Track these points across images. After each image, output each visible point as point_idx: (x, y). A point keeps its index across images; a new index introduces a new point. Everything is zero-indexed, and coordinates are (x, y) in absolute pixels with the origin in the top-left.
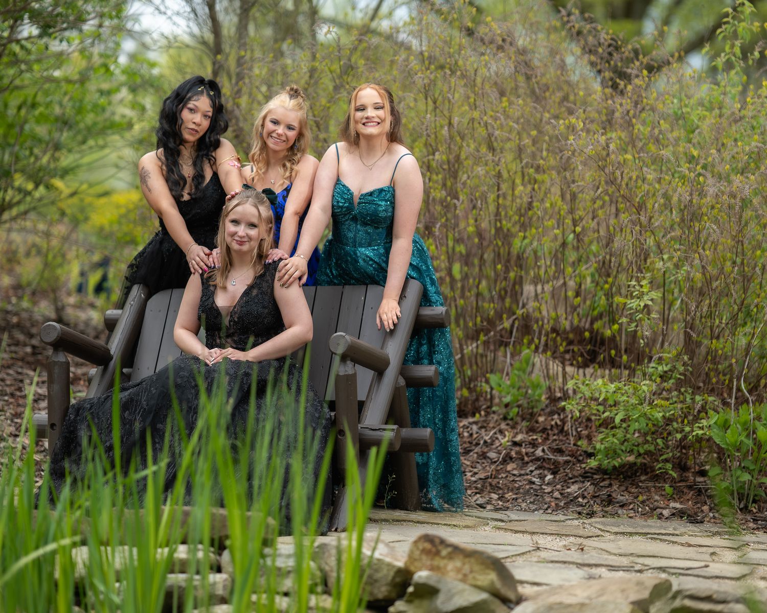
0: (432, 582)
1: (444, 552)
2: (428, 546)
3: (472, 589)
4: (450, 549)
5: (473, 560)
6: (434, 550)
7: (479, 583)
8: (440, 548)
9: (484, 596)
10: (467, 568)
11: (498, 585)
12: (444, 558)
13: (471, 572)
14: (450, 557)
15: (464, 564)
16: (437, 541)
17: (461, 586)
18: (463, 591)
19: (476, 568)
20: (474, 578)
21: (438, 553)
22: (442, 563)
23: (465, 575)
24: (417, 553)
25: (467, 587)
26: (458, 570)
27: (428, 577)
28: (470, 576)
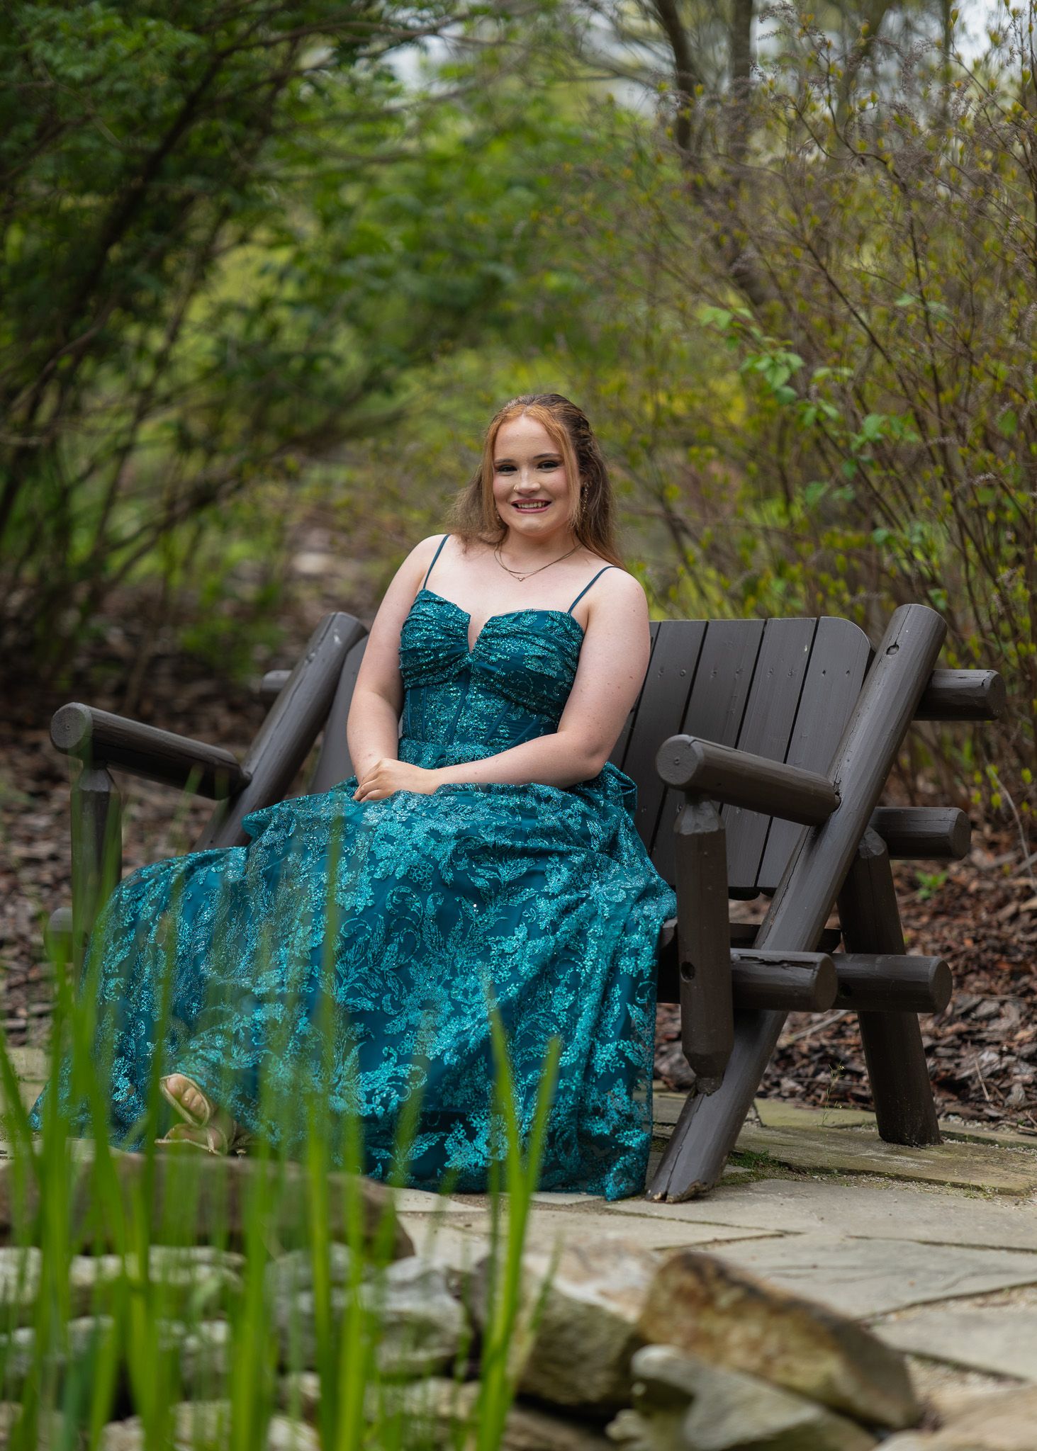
0: (675, 1377)
1: (726, 1299)
2: (688, 1280)
3: (779, 1396)
4: (736, 1293)
5: (786, 1322)
6: (701, 1293)
7: (799, 1381)
8: (717, 1286)
9: (808, 1413)
10: (772, 1343)
11: (847, 1386)
12: (722, 1313)
13: (784, 1351)
14: (737, 1312)
15: (766, 1331)
16: (710, 1271)
17: (750, 1387)
18: (753, 1400)
19: (795, 1342)
20: (788, 1369)
21: (708, 1301)
22: (718, 1325)
23: (768, 1360)
24: (664, 1298)
25: (765, 1390)
26: (753, 1346)
27: (667, 1364)
28: (780, 1362)
